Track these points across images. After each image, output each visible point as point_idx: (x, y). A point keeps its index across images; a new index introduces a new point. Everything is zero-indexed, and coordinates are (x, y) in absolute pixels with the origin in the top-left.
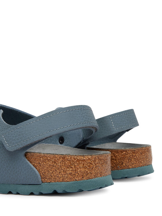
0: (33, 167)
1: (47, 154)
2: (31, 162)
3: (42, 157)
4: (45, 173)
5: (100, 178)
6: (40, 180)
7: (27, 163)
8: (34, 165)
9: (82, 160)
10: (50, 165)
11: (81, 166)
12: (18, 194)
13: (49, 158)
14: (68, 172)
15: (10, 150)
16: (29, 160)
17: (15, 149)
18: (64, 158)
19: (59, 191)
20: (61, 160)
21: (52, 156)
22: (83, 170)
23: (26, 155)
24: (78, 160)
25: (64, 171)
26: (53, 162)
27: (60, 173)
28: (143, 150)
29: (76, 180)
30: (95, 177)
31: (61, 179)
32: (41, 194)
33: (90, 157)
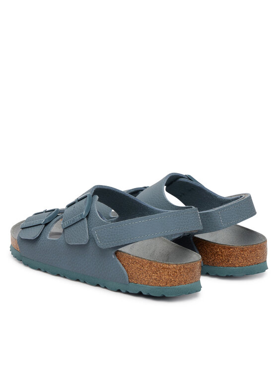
0: (121, 266)
1: (136, 257)
2: (120, 261)
3: (132, 259)
4: (132, 274)
5: (185, 285)
6: (128, 280)
7: (117, 261)
8: (123, 265)
9: (167, 269)
10: (138, 268)
11: (166, 273)
12: (105, 288)
13: (137, 261)
14: (153, 277)
15: (101, 247)
16: (119, 259)
17: (107, 247)
18: (151, 263)
19: (144, 293)
20: (148, 265)
21: (140, 260)
22: (167, 277)
23: (116, 253)
24: (164, 268)
25: (149, 276)
26: (140, 265)
27: (146, 277)
28: (254, 248)
29: (160, 286)
30: (179, 284)
31: (147, 282)
32: (127, 293)
33: (175, 266)
